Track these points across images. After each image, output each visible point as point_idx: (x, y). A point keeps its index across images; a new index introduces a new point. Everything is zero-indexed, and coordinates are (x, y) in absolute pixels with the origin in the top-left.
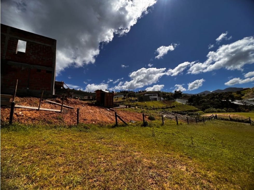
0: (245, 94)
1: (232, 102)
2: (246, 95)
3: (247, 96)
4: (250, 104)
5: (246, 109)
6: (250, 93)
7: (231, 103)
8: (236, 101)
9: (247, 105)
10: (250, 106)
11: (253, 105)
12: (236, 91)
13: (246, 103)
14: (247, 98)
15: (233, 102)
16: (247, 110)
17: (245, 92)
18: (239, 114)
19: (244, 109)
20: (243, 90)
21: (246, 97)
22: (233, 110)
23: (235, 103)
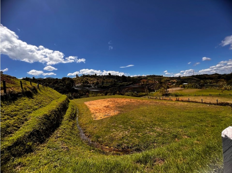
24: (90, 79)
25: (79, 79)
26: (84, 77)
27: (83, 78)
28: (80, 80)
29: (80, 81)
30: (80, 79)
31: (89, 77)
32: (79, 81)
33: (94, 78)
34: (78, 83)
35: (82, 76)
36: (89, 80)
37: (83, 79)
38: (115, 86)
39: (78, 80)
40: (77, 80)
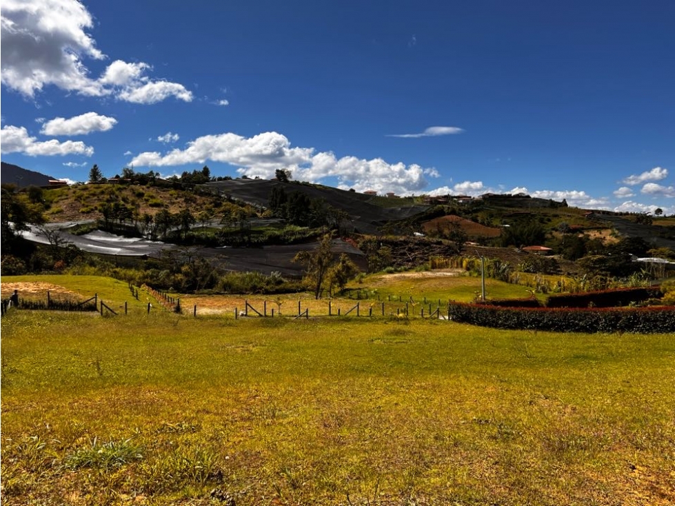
0: (52, 202)
1: (16, 233)
2: (54, 208)
3: (57, 212)
4: (68, 244)
5: (56, 259)
6: (66, 202)
7: (12, 234)
8: (28, 229)
9: (60, 245)
10: (67, 248)
11: (74, 246)
12: (28, 188)
13: (58, 239)
14: (56, 219)
15: (20, 232)
16: (59, 263)
17: (53, 197)
18: (50, 282)
19: (49, 259)
20: (48, 188)
21: (54, 215)
22: (20, 264)
23: (27, 235)
24: (152, 197)
25: (98, 191)
26: (126, 182)
27: (120, 189)
28: (101, 197)
29: (99, 200)
30: (102, 193)
31: (152, 186)
32: (97, 204)
33: (173, 192)
34: (88, 212)
35: (117, 177)
36: (147, 200)
37: (117, 193)
38: (246, 238)
39: (94, 195)
40: (88, 197)
